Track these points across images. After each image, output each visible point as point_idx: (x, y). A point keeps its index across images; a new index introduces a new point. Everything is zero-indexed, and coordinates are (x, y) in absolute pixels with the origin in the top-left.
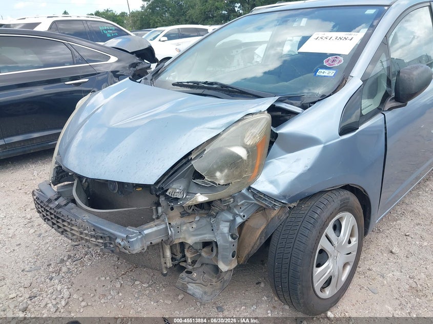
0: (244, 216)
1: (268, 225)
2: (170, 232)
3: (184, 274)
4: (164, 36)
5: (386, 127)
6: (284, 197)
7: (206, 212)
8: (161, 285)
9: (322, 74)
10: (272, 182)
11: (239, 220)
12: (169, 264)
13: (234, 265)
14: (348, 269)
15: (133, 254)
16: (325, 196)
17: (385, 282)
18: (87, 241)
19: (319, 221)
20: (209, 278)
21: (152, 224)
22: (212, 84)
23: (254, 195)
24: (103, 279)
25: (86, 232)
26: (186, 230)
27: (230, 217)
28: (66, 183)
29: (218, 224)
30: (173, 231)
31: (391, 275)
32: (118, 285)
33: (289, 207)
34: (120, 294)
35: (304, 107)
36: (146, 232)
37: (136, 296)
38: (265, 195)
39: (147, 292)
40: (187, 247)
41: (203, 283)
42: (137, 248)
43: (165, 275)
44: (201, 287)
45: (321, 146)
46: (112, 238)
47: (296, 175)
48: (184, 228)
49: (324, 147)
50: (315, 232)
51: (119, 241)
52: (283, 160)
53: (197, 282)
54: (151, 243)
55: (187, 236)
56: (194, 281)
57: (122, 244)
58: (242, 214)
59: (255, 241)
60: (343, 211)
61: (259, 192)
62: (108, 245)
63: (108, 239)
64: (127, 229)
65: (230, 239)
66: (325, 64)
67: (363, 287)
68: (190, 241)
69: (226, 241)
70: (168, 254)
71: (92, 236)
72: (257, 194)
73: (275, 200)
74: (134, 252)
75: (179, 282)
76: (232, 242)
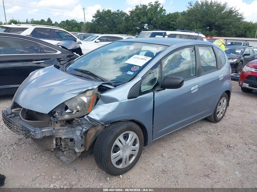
0: (86, 128)
1: (96, 133)
2: (53, 132)
3: (60, 152)
4: (98, 39)
5: (154, 98)
6: (102, 121)
7: (71, 125)
8: (53, 159)
9: (129, 74)
10: (97, 115)
11: (84, 130)
12: (54, 147)
13: (82, 150)
14: (134, 158)
15: (36, 139)
16: (120, 123)
17: (153, 167)
18: (19, 132)
19: (115, 133)
20: (72, 155)
21: (47, 128)
22: (87, 71)
23: (89, 119)
24: (28, 154)
25: (19, 128)
26: (61, 132)
27: (81, 128)
28: (18, 109)
29: (75, 131)
30: (55, 132)
31: (157, 164)
32: (34, 157)
33: (105, 126)
34: (34, 160)
35: (115, 86)
36: (43, 130)
37: (41, 162)
38: (93, 120)
39: (46, 161)
40: (62, 140)
41: (68, 157)
42: (39, 136)
43: (53, 152)
44: (67, 158)
45: (119, 102)
46: (29, 131)
47: (107, 113)
48: (61, 131)
49: (120, 103)
50: (112, 137)
51: (31, 133)
52: (103, 106)
53: (65, 156)
54: (45, 135)
55: (62, 135)
56: (64, 155)
57: (32, 134)
58: (85, 127)
59: (91, 140)
60: (129, 131)
61: (91, 118)
62: (27, 134)
63: (27, 131)
64: (36, 128)
65: (80, 138)
66: (132, 69)
67: (142, 168)
68: (63, 137)
69: (78, 138)
70: (54, 142)
71: (21, 130)
72: (91, 119)
73: (98, 123)
74: (37, 138)
75: (58, 155)
76: (81, 140)
